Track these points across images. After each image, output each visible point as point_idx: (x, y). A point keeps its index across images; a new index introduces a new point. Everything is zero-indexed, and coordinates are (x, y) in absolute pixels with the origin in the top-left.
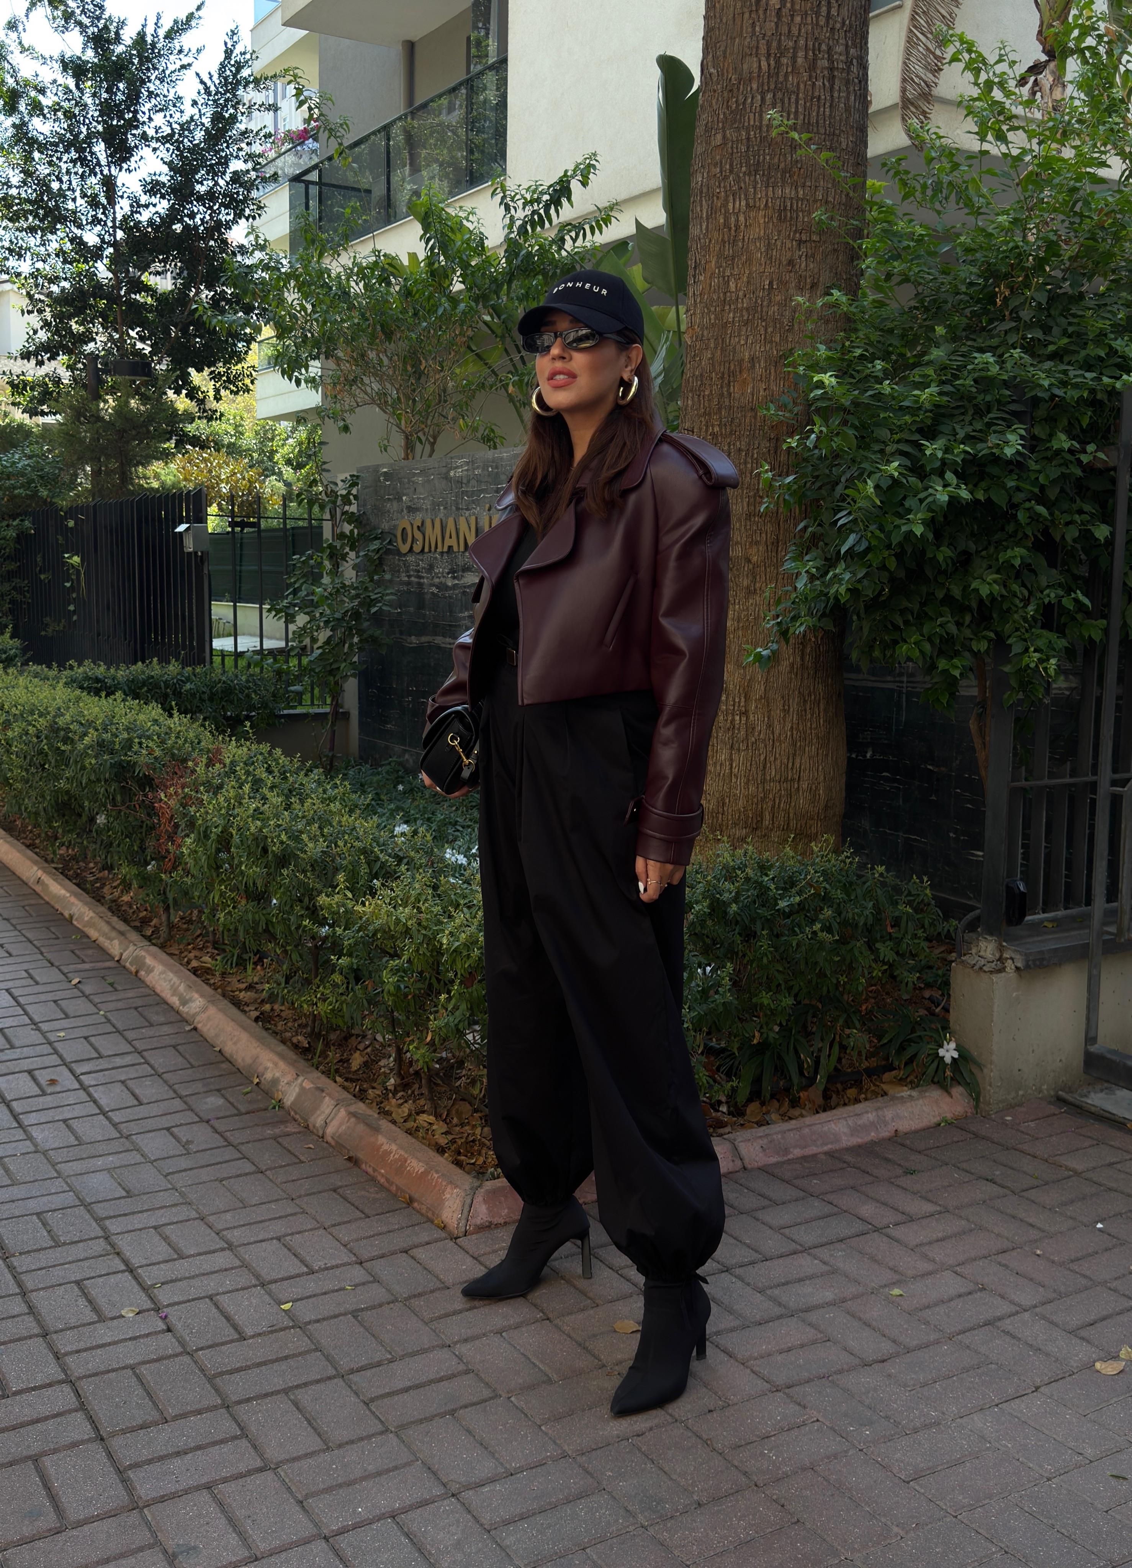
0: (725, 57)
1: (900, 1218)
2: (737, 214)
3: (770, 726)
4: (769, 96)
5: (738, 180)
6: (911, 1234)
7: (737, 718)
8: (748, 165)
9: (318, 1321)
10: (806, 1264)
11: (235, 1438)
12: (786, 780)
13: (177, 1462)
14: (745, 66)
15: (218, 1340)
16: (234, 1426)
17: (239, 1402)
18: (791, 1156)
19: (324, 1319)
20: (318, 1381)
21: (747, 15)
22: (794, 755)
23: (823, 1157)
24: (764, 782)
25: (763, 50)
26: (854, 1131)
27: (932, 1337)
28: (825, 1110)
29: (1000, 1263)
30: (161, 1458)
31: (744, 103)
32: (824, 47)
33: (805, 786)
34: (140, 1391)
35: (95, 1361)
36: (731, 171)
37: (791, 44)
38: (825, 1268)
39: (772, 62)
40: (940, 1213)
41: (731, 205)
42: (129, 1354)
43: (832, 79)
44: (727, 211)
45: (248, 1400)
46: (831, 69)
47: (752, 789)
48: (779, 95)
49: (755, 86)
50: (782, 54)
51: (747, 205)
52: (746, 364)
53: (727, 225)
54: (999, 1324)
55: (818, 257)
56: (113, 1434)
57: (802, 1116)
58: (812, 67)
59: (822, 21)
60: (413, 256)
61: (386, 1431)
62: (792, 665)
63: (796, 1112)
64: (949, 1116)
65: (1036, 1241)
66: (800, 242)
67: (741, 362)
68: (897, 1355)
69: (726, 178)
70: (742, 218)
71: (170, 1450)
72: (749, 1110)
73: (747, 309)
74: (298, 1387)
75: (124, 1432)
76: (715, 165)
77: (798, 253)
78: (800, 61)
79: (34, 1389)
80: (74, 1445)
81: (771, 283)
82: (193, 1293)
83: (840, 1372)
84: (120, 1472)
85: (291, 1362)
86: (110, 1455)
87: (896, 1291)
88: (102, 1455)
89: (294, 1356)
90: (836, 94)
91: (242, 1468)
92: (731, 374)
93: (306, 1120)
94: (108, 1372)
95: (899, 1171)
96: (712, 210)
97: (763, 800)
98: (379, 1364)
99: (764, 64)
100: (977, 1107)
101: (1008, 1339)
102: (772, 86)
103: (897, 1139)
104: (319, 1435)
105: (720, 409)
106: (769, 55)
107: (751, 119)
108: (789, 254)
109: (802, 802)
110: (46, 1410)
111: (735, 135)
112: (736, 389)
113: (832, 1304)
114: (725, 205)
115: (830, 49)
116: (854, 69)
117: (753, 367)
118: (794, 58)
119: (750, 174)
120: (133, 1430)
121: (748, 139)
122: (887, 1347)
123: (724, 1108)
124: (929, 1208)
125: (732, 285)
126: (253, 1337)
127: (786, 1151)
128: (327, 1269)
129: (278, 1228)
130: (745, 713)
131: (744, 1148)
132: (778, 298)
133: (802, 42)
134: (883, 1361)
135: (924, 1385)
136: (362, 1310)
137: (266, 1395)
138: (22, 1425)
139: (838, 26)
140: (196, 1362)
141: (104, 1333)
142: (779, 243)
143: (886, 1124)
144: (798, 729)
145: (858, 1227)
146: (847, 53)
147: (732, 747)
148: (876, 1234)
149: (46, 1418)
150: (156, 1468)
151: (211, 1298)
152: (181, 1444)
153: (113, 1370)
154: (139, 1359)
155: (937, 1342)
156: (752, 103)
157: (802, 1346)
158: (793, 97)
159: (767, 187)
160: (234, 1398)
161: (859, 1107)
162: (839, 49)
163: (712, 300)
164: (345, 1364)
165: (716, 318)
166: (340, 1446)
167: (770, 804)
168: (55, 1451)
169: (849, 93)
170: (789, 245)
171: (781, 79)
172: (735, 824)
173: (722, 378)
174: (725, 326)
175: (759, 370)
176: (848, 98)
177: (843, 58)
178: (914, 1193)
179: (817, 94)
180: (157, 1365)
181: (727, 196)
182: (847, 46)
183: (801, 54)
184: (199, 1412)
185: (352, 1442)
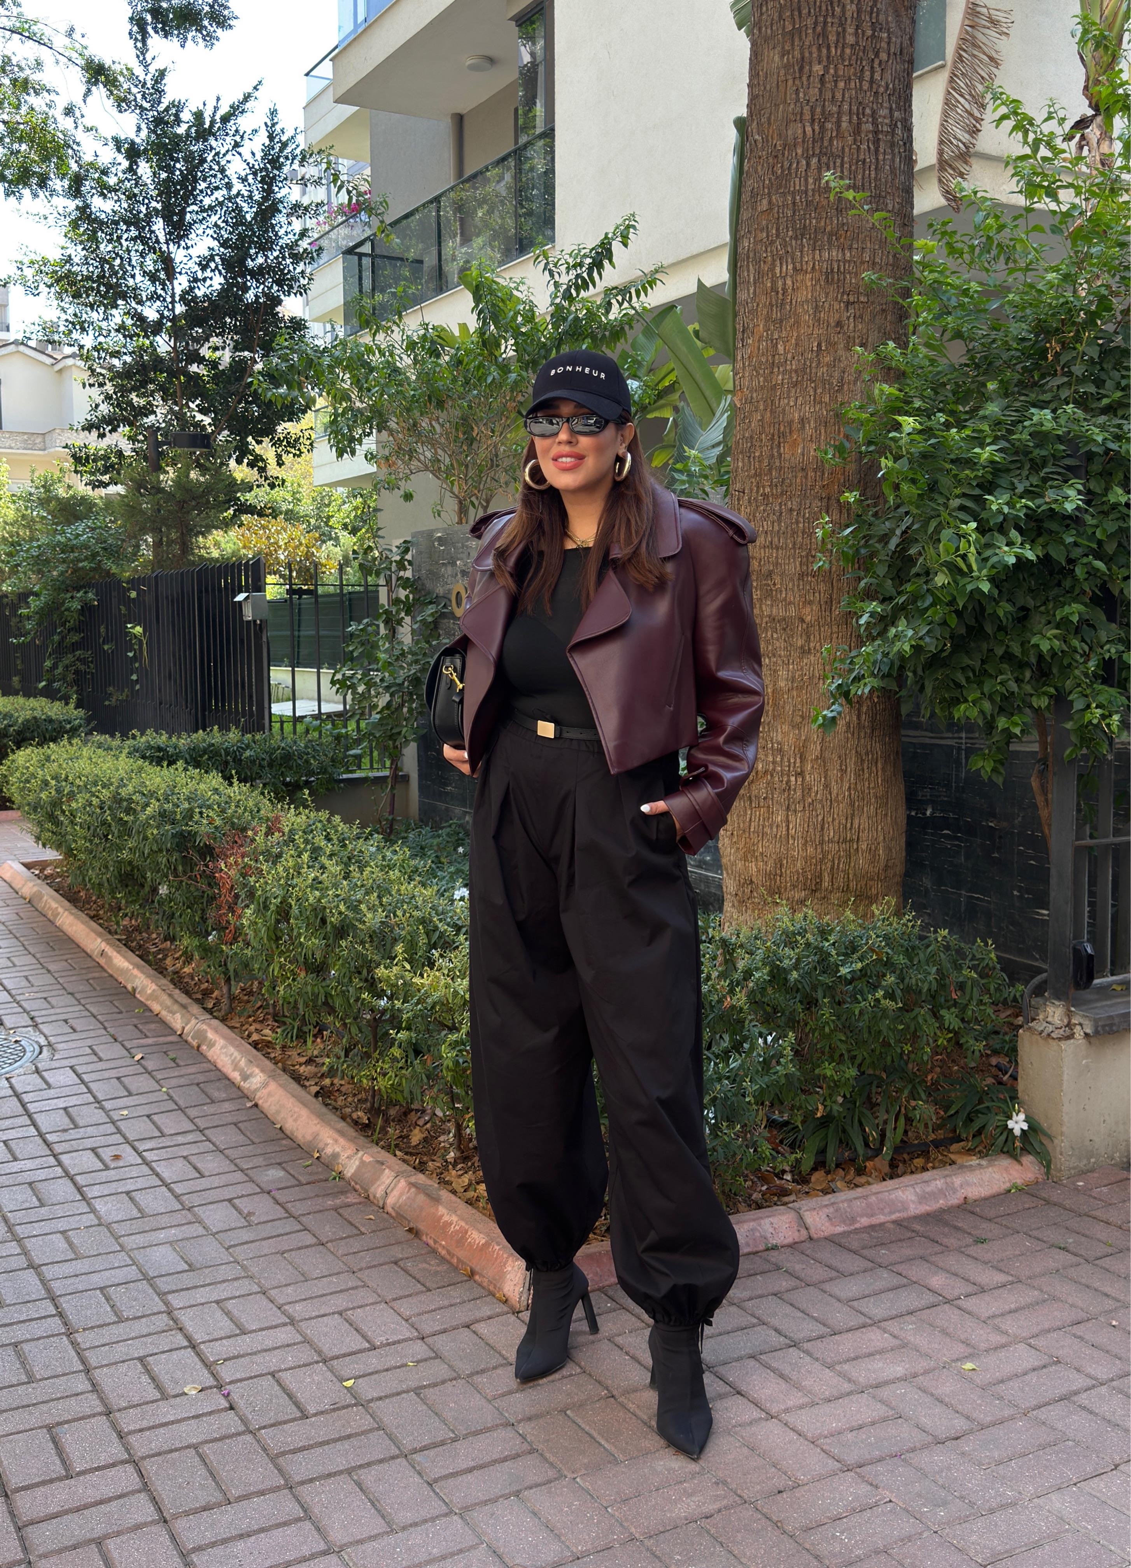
0: (769, 124)
1: (970, 1289)
2: (784, 278)
3: (827, 786)
4: (814, 160)
5: (784, 244)
6: (984, 1306)
7: (793, 779)
8: (794, 230)
9: (380, 1398)
10: (875, 1338)
11: (299, 1520)
12: (845, 841)
13: (240, 1545)
14: (790, 132)
15: (281, 1417)
16: (298, 1507)
17: (302, 1483)
18: (857, 1225)
19: (386, 1397)
20: (381, 1461)
21: (790, 82)
22: (853, 815)
23: (891, 1226)
24: (822, 843)
25: (807, 116)
26: (923, 1198)
27: (1007, 1413)
28: (891, 1178)
29: (1075, 1336)
30: (224, 1541)
31: (789, 168)
32: (868, 111)
33: (864, 847)
34: (203, 1471)
35: (158, 1440)
36: (778, 236)
37: (835, 109)
38: (897, 1342)
39: (817, 128)
40: (1012, 1283)
41: (778, 270)
42: (192, 1433)
43: (877, 142)
44: (774, 275)
45: (311, 1480)
46: (876, 132)
47: (810, 850)
48: (824, 159)
49: (800, 151)
50: (827, 119)
51: (795, 269)
52: (796, 426)
53: (774, 289)
54: (1075, 1398)
55: (867, 318)
56: (176, 1516)
57: (869, 1184)
58: (857, 131)
59: (866, 86)
60: (463, 327)
61: (451, 1512)
62: (848, 725)
63: (862, 1179)
64: (1019, 1182)
65: (1111, 1311)
66: (848, 304)
67: (791, 423)
68: (971, 1432)
69: (772, 242)
70: (789, 282)
71: (234, 1533)
72: (813, 1179)
73: (796, 371)
74: (361, 1466)
75: (187, 1513)
76: (762, 230)
77: (846, 314)
78: (844, 125)
79: (98, 1469)
80: (138, 1527)
81: (819, 345)
82: (256, 1369)
83: (913, 1450)
84: (183, 1555)
85: (354, 1441)
86: (173, 1538)
87: (969, 1366)
88: (165, 1539)
89: (357, 1434)
90: (881, 157)
91: (306, 1551)
92: (782, 435)
93: (366, 1191)
94: (171, 1451)
95: (969, 1240)
96: (759, 273)
97: (821, 861)
98: (443, 1443)
99: (809, 129)
100: (1048, 1173)
101: (1084, 1414)
102: (817, 151)
103: (966, 1207)
104: (383, 1517)
105: (770, 470)
106: (813, 121)
107: (797, 184)
108: (837, 316)
109: (862, 862)
110: (109, 1492)
111: (781, 200)
112: (785, 450)
113: (903, 1379)
114: (772, 269)
115: (874, 112)
116: (899, 132)
117: (803, 428)
118: (839, 123)
119: (796, 238)
120: (196, 1511)
121: (794, 203)
122: (960, 1424)
123: (788, 1177)
124: (1001, 1278)
125: (781, 348)
126: (315, 1415)
127: (853, 1220)
128: (388, 1344)
129: (340, 1302)
130: (801, 774)
131: (810, 1218)
132: (827, 359)
133: (846, 107)
134: (957, 1438)
135: (999, 1463)
136: (425, 1387)
137: (330, 1475)
138: (86, 1507)
139: (882, 90)
140: (258, 1441)
141: (167, 1411)
142: (827, 305)
143: (955, 1191)
144: (856, 789)
145: (929, 1298)
146: (892, 116)
147: (788, 808)
148: (946, 1306)
149: (110, 1500)
150: (218, 1551)
151: (273, 1374)
152: (244, 1527)
153: (176, 1450)
154: (202, 1437)
155: (1012, 1418)
156: (797, 168)
157: (873, 1423)
158: (839, 161)
159: (814, 250)
160: (298, 1479)
161: (926, 1175)
162: (884, 112)
163: (761, 363)
164: (408, 1443)
165: (765, 380)
166: (404, 1528)
167: (829, 865)
168: (118, 1534)
169: (894, 155)
170: (837, 306)
171: (826, 144)
172: (794, 886)
173: (772, 439)
174: (774, 388)
175: (809, 430)
176: (893, 160)
177: (887, 121)
178: (985, 1263)
179: (862, 157)
180: (220, 1444)
181: (774, 261)
182: (891, 109)
183: (845, 118)
184: (262, 1493)
185: (415, 1524)
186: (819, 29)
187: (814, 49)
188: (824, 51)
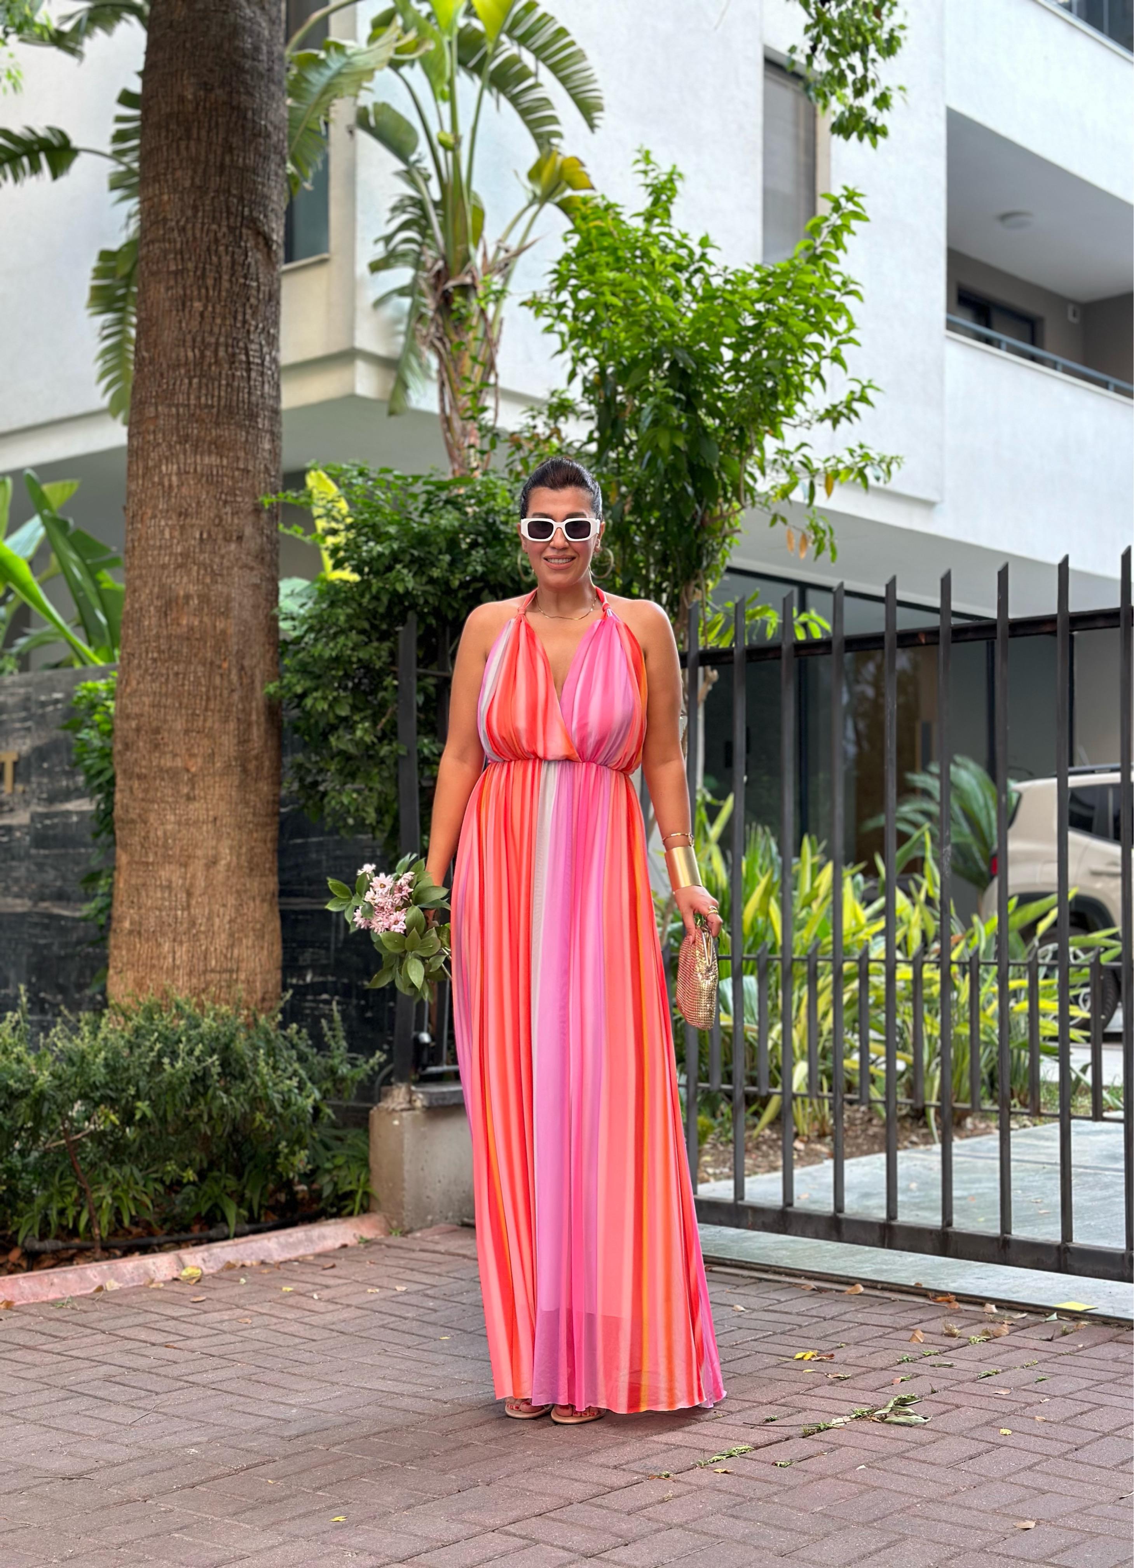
1: (317, 1288)
2: (170, 475)
3: (209, 920)
4: (195, 381)
5: (170, 447)
7: (179, 913)
8: (178, 436)
14: (174, 355)
21: (174, 314)
22: (233, 945)
24: (205, 972)
26: (285, 1247)
31: (174, 385)
33: (243, 977)
36: (164, 439)
39: (197, 354)
40: (351, 1283)
41: (164, 468)
43: (249, 369)
44: (161, 472)
46: (248, 362)
47: (194, 980)
49: (183, 371)
50: (206, 348)
51: (179, 468)
55: (242, 515)
64: (367, 1235)
66: (226, 502)
67: (177, 598)
69: (159, 445)
76: (150, 433)
77: (224, 510)
78: (221, 354)
81: (202, 534)
90: (253, 382)
92: (169, 609)
95: (322, 1268)
96: (149, 470)
97: (204, 990)
99: (190, 354)
102: (198, 373)
103: (322, 1254)
105: (158, 639)
106: (194, 348)
108: (217, 511)
109: (241, 991)
111: (166, 411)
112: (172, 622)
114: (159, 466)
115: (246, 345)
116: (267, 363)
117: (188, 603)
118: (216, 352)
119: (180, 443)
121: (178, 414)
124: (342, 1281)
125: (167, 534)
130: (187, 908)
132: (208, 546)
139: (252, 328)
142: (208, 502)
144: (235, 922)
146: (261, 349)
156: (180, 386)
159: (196, 455)
163: (150, 546)
170: (216, 503)
171: (206, 368)
173: (160, 612)
174: (162, 568)
175: (193, 606)
181: (160, 460)
183: (221, 348)
186: (199, 273)
187: (195, 288)
188: (203, 291)
